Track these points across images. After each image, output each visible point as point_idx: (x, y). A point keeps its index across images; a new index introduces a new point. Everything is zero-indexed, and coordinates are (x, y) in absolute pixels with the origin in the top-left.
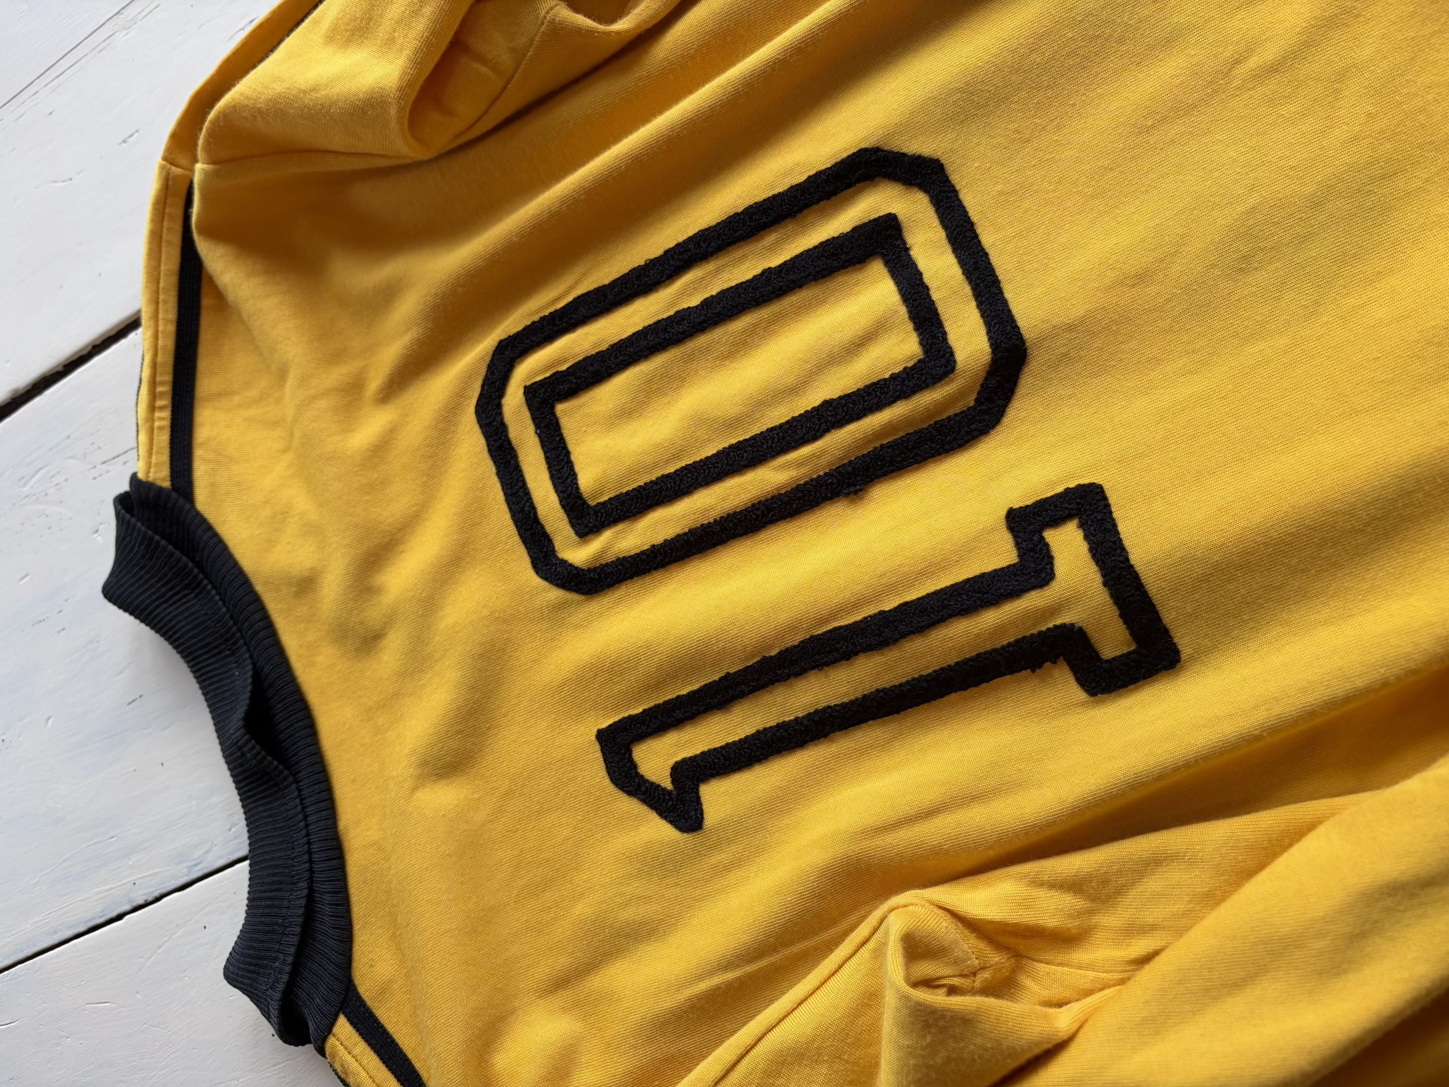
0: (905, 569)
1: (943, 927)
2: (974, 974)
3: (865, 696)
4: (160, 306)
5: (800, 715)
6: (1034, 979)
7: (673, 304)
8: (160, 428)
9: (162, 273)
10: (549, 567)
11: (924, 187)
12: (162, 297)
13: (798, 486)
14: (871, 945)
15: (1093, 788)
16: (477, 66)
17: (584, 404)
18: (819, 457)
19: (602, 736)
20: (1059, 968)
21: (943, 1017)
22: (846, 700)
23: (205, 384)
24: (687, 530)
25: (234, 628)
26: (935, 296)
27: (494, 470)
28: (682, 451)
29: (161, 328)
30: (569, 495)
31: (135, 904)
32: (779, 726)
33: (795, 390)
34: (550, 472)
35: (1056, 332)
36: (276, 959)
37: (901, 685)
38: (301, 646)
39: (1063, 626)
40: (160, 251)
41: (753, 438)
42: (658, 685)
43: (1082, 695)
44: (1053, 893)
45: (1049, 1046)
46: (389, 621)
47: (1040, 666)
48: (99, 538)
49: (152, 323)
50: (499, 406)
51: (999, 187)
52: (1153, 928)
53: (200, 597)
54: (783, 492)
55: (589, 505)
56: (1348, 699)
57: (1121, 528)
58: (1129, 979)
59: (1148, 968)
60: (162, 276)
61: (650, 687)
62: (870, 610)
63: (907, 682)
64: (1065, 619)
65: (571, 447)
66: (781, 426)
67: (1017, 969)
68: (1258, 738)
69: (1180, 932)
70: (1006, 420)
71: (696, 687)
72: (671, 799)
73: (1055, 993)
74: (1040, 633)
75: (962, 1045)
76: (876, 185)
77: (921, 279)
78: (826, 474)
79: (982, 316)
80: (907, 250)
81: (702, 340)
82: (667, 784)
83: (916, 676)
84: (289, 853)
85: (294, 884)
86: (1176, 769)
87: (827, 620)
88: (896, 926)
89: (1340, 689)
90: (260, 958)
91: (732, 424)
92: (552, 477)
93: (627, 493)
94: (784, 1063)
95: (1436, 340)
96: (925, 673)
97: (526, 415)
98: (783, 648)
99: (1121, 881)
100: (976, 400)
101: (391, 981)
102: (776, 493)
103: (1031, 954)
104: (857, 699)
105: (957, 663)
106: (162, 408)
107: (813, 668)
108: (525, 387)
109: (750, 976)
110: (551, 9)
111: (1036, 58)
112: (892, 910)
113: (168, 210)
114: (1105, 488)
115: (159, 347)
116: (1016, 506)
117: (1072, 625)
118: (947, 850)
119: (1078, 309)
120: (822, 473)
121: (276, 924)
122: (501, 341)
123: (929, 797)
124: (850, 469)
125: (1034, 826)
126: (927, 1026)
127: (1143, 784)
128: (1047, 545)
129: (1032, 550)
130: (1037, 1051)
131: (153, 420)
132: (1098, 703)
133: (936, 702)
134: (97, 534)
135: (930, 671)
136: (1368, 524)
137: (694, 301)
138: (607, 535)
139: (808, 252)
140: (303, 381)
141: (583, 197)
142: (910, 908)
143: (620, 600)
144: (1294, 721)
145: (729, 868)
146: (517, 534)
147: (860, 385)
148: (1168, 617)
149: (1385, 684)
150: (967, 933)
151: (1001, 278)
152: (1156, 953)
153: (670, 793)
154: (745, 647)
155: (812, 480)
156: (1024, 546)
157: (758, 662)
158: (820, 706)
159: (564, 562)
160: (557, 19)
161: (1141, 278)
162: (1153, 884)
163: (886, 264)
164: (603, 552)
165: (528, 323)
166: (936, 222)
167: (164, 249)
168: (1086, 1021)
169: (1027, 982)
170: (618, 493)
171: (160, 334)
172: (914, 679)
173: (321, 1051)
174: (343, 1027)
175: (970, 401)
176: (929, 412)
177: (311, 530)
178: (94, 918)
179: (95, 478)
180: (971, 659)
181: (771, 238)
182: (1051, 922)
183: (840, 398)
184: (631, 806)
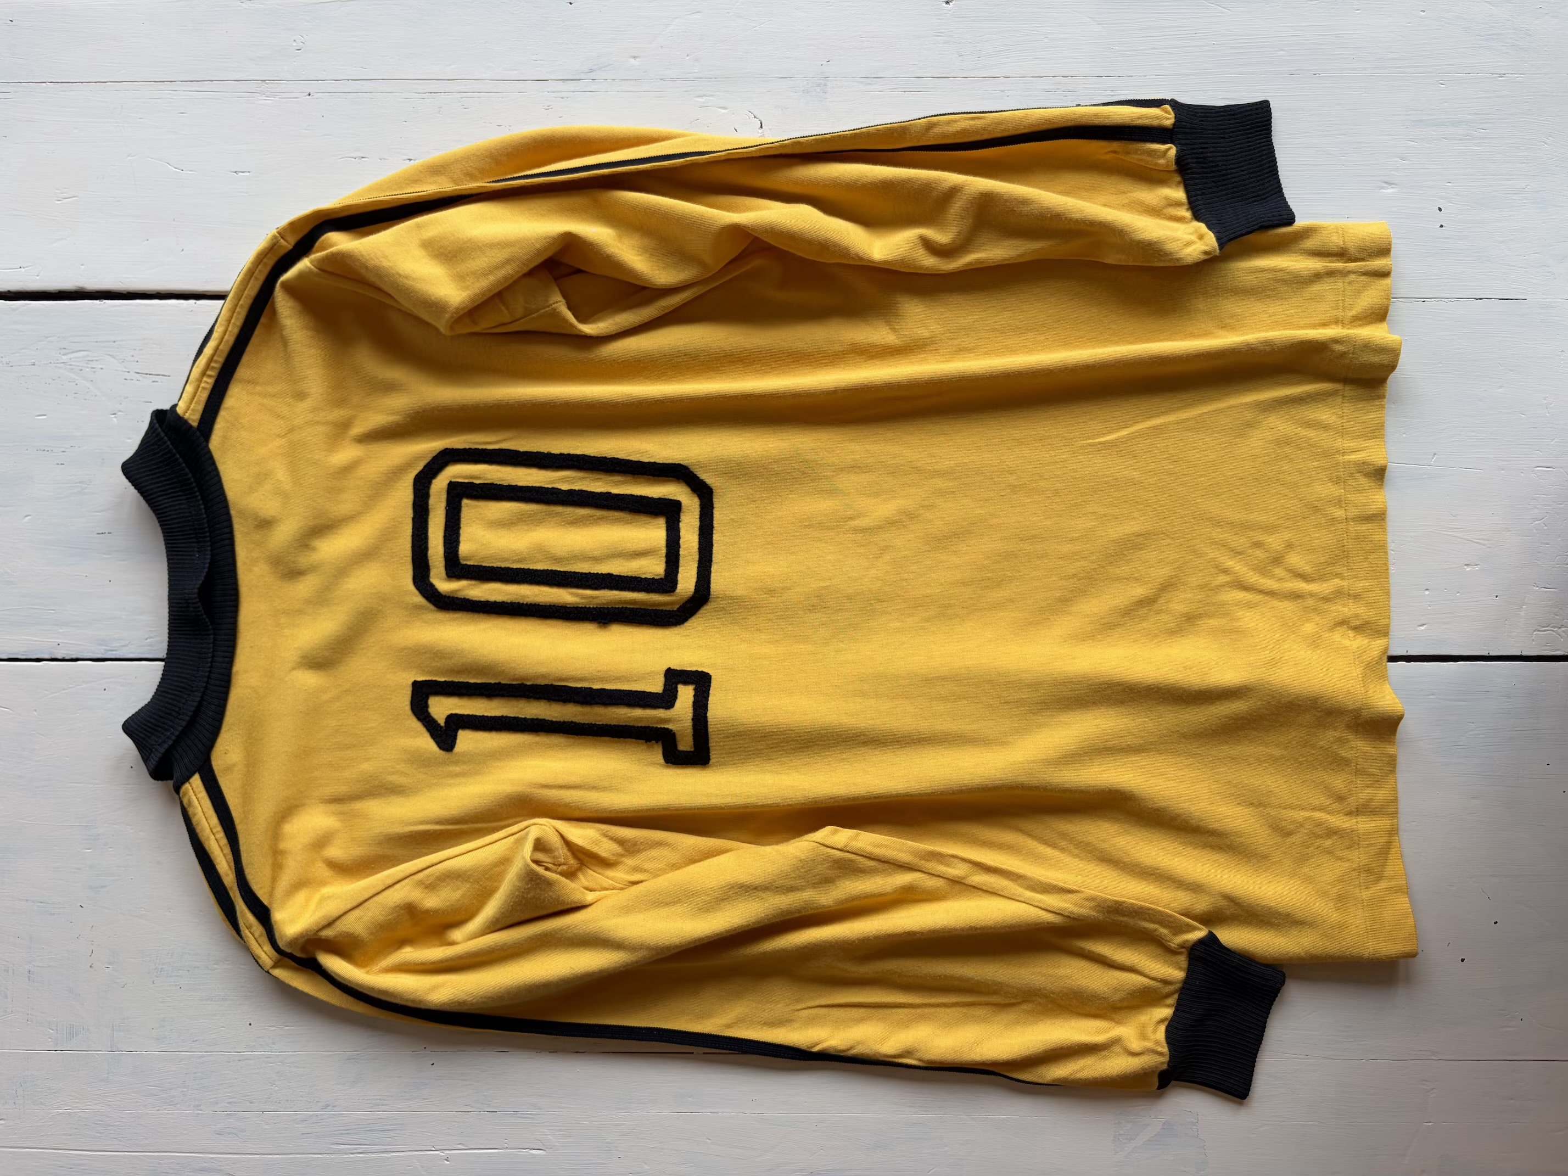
0: (611, 673)
1: (555, 840)
2: (559, 865)
3: (564, 722)
4: (235, 315)
5: (528, 717)
6: (584, 876)
7: (552, 482)
8: (204, 388)
9: (244, 295)
10: (422, 584)
11: (700, 497)
12: (238, 309)
13: (577, 607)
14: (516, 836)
15: (648, 803)
16: (503, 308)
17: (480, 506)
18: (593, 598)
19: (416, 684)
20: (598, 875)
21: (540, 879)
22: (554, 720)
23: (242, 371)
24: (509, 601)
25: (207, 530)
26: (682, 552)
27: (412, 516)
28: (525, 559)
29: (230, 329)
30: (451, 553)
31: (53, 657)
32: (514, 718)
33: (596, 559)
34: (445, 533)
35: (725, 597)
36: (167, 730)
37: (584, 724)
38: (247, 558)
39: (667, 729)
40: (249, 281)
41: (565, 572)
42: (459, 672)
43: (662, 760)
44: (610, 842)
45: (580, 905)
46: (312, 569)
47: (650, 741)
48: (115, 419)
49: (225, 323)
50: (430, 483)
51: (732, 516)
52: (645, 871)
53: (190, 500)
54: (568, 606)
55: (460, 562)
56: (763, 806)
57: (710, 698)
58: (626, 888)
59: (635, 886)
60: (243, 297)
61: (452, 671)
62: (586, 685)
63: (588, 724)
64: (670, 726)
65: (462, 525)
66: (582, 574)
67: (579, 869)
68: (723, 808)
69: (656, 876)
70: (687, 624)
71: (479, 681)
72: (441, 731)
73: (591, 885)
74: (657, 727)
75: (542, 893)
76: (679, 483)
77: (679, 540)
78: (593, 608)
79: (697, 573)
80: (679, 521)
81: (560, 509)
82: (442, 722)
83: (593, 723)
84: (195, 672)
85: (191, 691)
86: (685, 809)
87: (563, 680)
88: (534, 833)
89: (765, 801)
90: (156, 725)
91: (557, 559)
92: (445, 537)
93: (485, 567)
94: (448, 877)
95: (862, 679)
96: (597, 723)
97: (444, 496)
98: (535, 683)
99: (642, 847)
100: (678, 609)
101: (234, 765)
102: (564, 605)
103: (588, 865)
104: (560, 722)
105: (615, 725)
106: (210, 376)
107: (545, 699)
108: (451, 482)
109: (447, 831)
110: (557, 302)
111: (776, 467)
112: (535, 824)
113: (265, 260)
114: (712, 677)
115: (224, 340)
116: (672, 668)
117: (672, 730)
118: (572, 806)
119: (740, 591)
120: (592, 607)
121: (174, 710)
122: (447, 449)
123: (573, 780)
124: (606, 611)
125: (615, 810)
126: (531, 880)
127: (670, 810)
128: (677, 691)
129: (669, 690)
130: (574, 905)
131: (201, 381)
132: (667, 767)
133: (596, 738)
134: (113, 416)
135: (601, 723)
136: (803, 740)
137: (565, 487)
138: (463, 583)
139: (632, 496)
140: (315, 409)
141: (529, 405)
142: (544, 827)
143: (455, 619)
144: (739, 807)
145: (458, 775)
146: (411, 556)
147: (630, 574)
148: (712, 743)
149: (778, 806)
150: (564, 846)
151: (713, 559)
152: (642, 882)
153: (441, 727)
154: (515, 675)
155: (585, 607)
156: (667, 687)
157: (518, 684)
158: (540, 717)
159: (432, 586)
160: (557, 310)
161: (771, 592)
162: (654, 853)
163: (667, 522)
164: (458, 590)
165: (467, 447)
166: (698, 516)
167: (252, 281)
168: (600, 900)
169: (581, 876)
170: (479, 564)
171: (228, 332)
172: (591, 724)
173: (177, 789)
174: (196, 780)
175: (675, 608)
176: (654, 604)
177: (279, 492)
178: (17, 654)
179: (126, 379)
180: (621, 726)
181: (617, 478)
182: (603, 854)
183: (617, 576)
184: (417, 726)
